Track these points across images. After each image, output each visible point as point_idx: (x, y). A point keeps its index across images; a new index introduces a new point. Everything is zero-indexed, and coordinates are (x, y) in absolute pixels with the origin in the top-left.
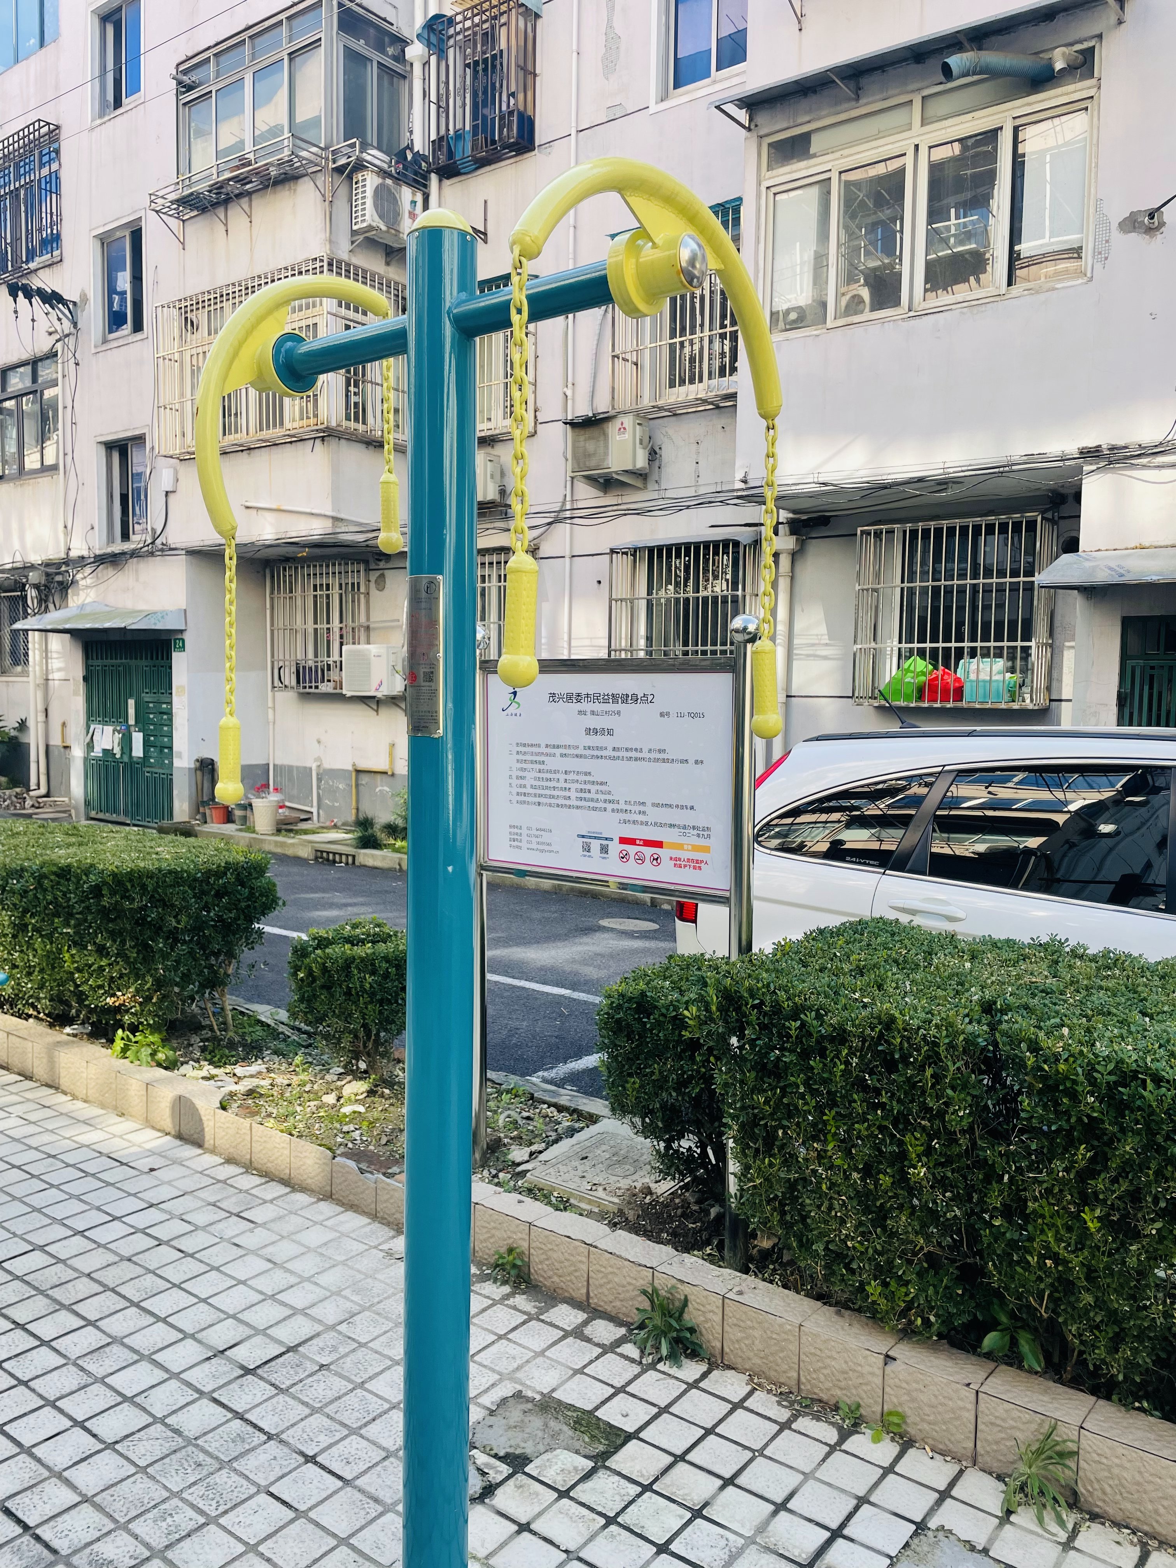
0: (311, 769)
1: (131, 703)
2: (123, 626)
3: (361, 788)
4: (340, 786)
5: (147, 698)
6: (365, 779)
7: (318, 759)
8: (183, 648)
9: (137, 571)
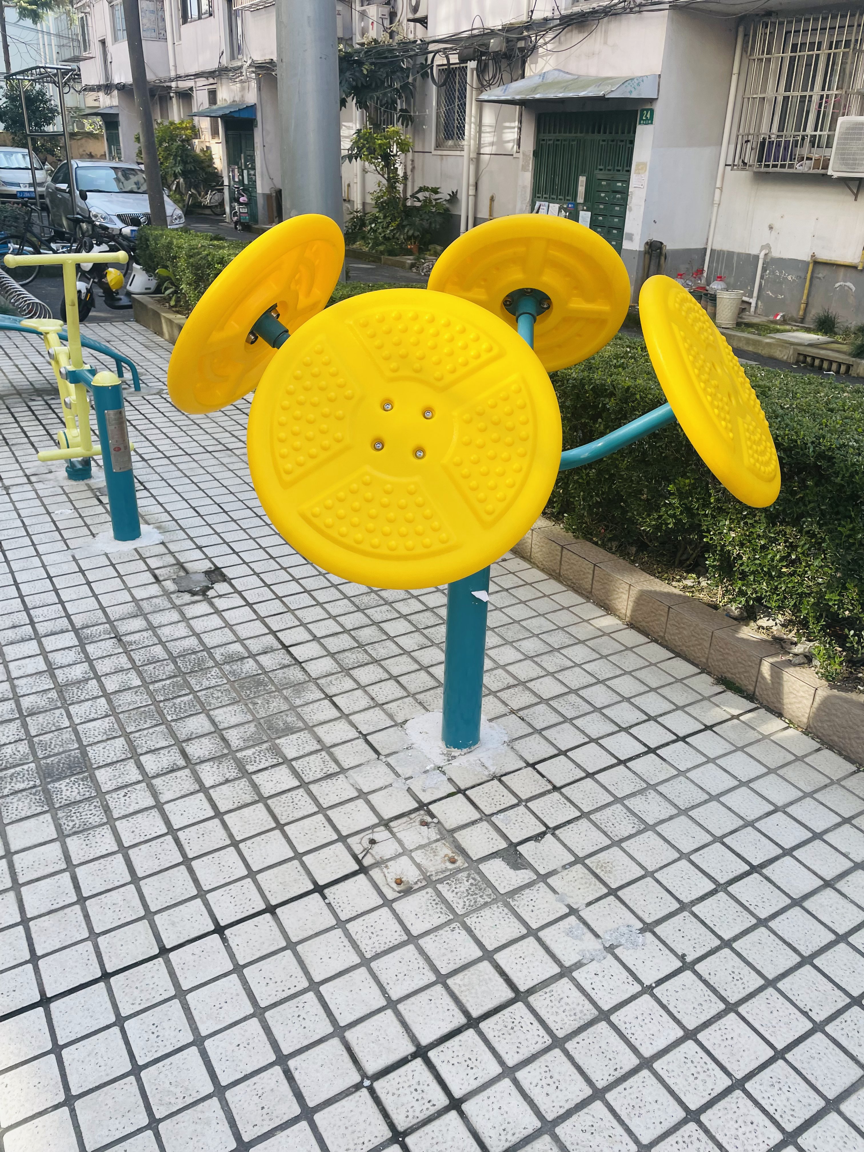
0: (757, 257)
1: (582, 180)
2: (601, 94)
3: (816, 282)
4: (789, 278)
5: (599, 175)
6: (822, 273)
7: (768, 246)
8: (650, 121)
9: (606, 32)
